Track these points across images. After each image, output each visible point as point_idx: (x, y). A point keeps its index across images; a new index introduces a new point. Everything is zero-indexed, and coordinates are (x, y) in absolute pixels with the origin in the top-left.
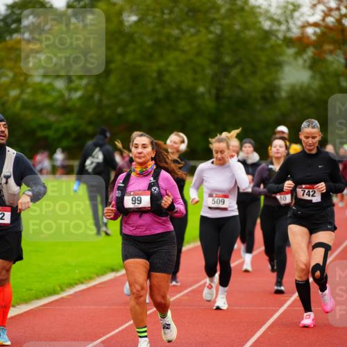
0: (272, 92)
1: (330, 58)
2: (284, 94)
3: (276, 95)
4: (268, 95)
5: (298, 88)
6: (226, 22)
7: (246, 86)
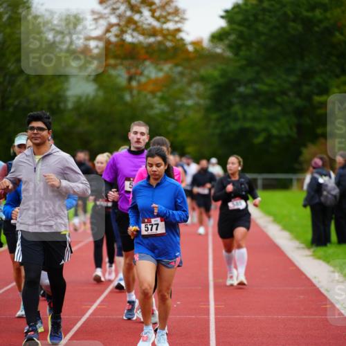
0: (58, 103)
1: (113, 72)
2: (70, 105)
3: (62, 105)
4: (54, 106)
5: (83, 100)
6: (8, 30)
7: (32, 96)
